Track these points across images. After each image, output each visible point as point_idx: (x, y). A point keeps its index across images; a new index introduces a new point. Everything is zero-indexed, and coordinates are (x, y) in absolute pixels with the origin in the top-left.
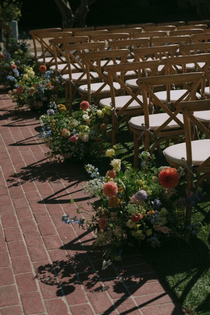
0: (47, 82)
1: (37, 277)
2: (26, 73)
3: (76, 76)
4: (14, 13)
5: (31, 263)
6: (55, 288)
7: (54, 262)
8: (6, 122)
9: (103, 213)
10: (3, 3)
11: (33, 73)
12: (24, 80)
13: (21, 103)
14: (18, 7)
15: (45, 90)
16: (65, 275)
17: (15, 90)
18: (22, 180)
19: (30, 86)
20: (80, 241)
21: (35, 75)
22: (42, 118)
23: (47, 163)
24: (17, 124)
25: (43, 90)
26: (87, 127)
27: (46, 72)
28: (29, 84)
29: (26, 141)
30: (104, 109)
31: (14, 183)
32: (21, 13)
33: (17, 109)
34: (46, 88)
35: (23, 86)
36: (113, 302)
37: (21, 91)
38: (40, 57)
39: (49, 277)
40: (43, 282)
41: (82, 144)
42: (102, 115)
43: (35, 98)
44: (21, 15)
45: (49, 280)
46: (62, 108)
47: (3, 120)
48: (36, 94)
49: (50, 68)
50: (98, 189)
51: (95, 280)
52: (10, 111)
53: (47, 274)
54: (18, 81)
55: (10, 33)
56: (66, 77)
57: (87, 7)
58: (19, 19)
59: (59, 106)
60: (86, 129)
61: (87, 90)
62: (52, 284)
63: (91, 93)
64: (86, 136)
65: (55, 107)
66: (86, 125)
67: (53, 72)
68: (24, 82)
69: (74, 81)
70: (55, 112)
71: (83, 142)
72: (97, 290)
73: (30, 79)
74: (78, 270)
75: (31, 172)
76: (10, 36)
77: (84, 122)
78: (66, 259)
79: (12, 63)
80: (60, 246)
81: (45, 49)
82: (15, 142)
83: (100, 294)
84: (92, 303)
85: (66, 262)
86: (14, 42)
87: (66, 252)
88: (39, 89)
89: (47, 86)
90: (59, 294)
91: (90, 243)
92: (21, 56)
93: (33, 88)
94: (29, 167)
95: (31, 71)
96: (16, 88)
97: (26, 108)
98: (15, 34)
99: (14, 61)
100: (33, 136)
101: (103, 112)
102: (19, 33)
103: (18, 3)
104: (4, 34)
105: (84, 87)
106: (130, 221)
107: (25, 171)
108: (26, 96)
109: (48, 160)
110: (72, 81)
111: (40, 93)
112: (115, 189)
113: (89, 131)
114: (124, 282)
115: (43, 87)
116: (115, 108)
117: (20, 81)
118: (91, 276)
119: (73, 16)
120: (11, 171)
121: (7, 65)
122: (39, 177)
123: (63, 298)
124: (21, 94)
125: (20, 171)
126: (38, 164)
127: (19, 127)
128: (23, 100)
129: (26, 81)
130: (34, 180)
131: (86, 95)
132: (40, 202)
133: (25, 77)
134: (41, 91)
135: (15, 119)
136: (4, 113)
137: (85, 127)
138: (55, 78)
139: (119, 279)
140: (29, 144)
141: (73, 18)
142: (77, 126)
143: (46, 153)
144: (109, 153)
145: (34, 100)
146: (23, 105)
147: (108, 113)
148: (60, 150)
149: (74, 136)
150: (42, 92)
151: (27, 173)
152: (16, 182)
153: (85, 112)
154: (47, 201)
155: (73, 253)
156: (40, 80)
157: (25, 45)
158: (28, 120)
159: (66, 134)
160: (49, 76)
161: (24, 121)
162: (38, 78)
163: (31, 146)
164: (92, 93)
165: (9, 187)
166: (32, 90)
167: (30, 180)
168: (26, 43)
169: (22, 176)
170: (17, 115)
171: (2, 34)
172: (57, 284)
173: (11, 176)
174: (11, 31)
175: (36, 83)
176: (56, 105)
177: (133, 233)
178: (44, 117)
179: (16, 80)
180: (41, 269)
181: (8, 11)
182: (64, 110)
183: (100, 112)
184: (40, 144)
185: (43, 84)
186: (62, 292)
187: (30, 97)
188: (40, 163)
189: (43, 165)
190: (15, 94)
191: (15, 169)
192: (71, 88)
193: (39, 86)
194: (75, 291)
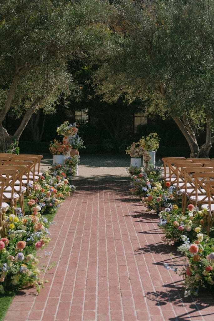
0: (170, 194)
1: (145, 296)
2: (156, 186)
3: (189, 191)
4: (154, 145)
5: (143, 290)
6: (155, 302)
7: (157, 292)
8: (138, 219)
9: (190, 266)
10: (146, 137)
11: (161, 187)
12: (154, 191)
13: (150, 208)
14: (157, 141)
15: (168, 199)
16: (162, 297)
17: (147, 198)
18: (144, 252)
19: (158, 196)
20: (174, 284)
21: (162, 188)
22: (162, 213)
23: (163, 244)
24: (146, 221)
25: (166, 199)
26: (191, 221)
27: (170, 187)
28: (157, 194)
29: (150, 231)
30: (203, 210)
31: (138, 253)
32: (159, 146)
33: (147, 212)
34: (169, 198)
35: (153, 196)
36: (187, 312)
37: (151, 199)
38: (168, 178)
39: (153, 297)
40: (149, 299)
41: (186, 233)
42: (202, 214)
43: (160, 205)
44: (159, 147)
45: (152, 299)
46: (175, 207)
47: (136, 218)
48: (162, 202)
49: (174, 185)
50: (187, 249)
51: (179, 302)
52: (142, 213)
53: (152, 296)
54: (150, 192)
55: (149, 160)
56: (183, 190)
57: (211, 144)
58: (157, 150)
59: (173, 206)
60: (190, 223)
61: (195, 199)
62: (154, 300)
63: (197, 201)
64: (189, 227)
65: (171, 207)
66: (190, 220)
67: (175, 187)
68: (154, 193)
69: (188, 193)
70: (171, 210)
71: (187, 232)
72: (180, 306)
73: (158, 191)
74: (170, 296)
75: (150, 248)
76: (149, 162)
77: (189, 218)
78: (164, 291)
79: (147, 180)
80: (162, 285)
81: (172, 172)
82: (143, 231)
83: (181, 308)
84: (175, 311)
85: (164, 293)
86: (151, 167)
87: (165, 288)
88: (164, 199)
89: (170, 197)
90: (157, 304)
91: (181, 286)
92: (155, 176)
93: (160, 197)
94: (150, 246)
95: (159, 186)
96: (147, 197)
97: (154, 212)
98: (153, 161)
99: (149, 179)
100: (156, 229)
101: (203, 212)
102: (156, 160)
103: (157, 138)
104: (144, 160)
105: (193, 198)
106: (205, 271)
107: (147, 247)
108: (154, 202)
109: (163, 243)
110: (187, 193)
111: (164, 202)
112: (196, 249)
113: (192, 224)
114: (197, 305)
115: (166, 197)
116: (211, 210)
117: (151, 192)
118: (178, 300)
119: (199, 150)
120: (138, 246)
121: (144, 181)
122: (155, 251)
123: (159, 307)
124: (151, 201)
125: (143, 247)
126: (156, 244)
127: (146, 223)
128: (152, 206)
129: (156, 192)
130: (152, 252)
131: (194, 203)
132: (154, 264)
133: (155, 189)
134: (165, 199)
135: (145, 218)
136: (138, 214)
137: (189, 222)
138: (176, 192)
139: (194, 303)
140: (152, 233)
141: (199, 152)
142: (184, 220)
143: (162, 237)
144: (197, 229)
145: (160, 206)
146: (151, 209)
147: (206, 214)
148: (171, 235)
149: (181, 226)
150: (166, 201)
151: (148, 248)
152: (140, 252)
153: (190, 211)
154: (158, 264)
155: (169, 289)
156: (165, 193)
157: (159, 170)
158: (154, 220)
159: (176, 224)
160: (172, 190)
161: (151, 220)
162: (164, 190)
163: (153, 234)
164: (199, 202)
165: (135, 254)
166: (159, 199)
167: (149, 252)
168: (160, 168)
169: (144, 250)
170: (146, 216)
171: (143, 160)
172: (156, 301)
173: (138, 249)
174: (150, 158)
175: (162, 194)
176: (172, 206)
177: (206, 278)
178: (163, 212)
179: (148, 191)
180: (148, 293)
181: (149, 143)
182: (176, 209)
183: (200, 212)
184: (159, 234)
185: (167, 195)
186: (159, 304)
187: (157, 204)
188: (158, 244)
189: (159, 245)
190: (147, 201)
191: (140, 246)
192: (185, 198)
193: (164, 196)
194: (166, 305)
